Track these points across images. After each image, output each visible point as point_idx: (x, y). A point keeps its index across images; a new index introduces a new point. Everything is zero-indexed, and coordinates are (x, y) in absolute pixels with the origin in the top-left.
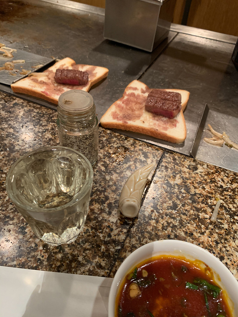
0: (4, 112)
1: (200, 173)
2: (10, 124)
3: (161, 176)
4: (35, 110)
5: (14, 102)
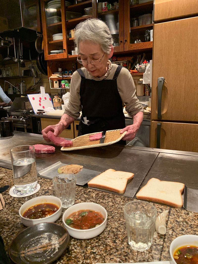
0: (85, 195)
1: (191, 216)
2: (90, 200)
3: (172, 218)
4: (100, 193)
5: (88, 190)
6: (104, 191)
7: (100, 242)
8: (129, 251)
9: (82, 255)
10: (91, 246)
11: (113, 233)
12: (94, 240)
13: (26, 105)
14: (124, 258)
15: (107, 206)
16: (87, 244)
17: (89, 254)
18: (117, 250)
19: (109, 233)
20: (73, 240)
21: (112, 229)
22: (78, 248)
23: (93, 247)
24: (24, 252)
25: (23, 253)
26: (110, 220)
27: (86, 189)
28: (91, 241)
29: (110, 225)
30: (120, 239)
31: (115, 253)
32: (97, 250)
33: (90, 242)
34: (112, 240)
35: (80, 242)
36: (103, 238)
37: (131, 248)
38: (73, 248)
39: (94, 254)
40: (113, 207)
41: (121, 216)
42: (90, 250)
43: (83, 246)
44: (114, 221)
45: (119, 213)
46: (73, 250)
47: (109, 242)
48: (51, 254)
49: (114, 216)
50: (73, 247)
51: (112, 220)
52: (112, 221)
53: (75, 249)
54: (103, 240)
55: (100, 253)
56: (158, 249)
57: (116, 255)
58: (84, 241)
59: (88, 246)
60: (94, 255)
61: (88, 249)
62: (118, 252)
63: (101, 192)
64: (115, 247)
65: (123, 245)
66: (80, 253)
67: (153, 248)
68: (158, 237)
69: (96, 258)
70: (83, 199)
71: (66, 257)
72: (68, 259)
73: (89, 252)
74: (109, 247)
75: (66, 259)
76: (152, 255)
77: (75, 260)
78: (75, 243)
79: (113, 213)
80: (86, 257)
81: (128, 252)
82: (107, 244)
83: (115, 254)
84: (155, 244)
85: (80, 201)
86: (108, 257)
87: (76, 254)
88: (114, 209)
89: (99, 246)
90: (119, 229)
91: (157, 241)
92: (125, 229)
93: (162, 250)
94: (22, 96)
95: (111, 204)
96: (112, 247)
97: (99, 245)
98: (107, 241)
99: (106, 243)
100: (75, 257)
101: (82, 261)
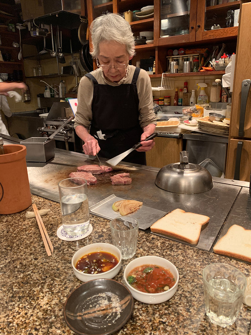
6: (171, 240)
7: (171, 309)
8: (208, 324)
9: (149, 323)
10: (160, 313)
11: (186, 298)
12: (163, 306)
13: (67, 111)
14: (201, 333)
15: (176, 260)
16: (154, 310)
17: (157, 323)
18: (191, 321)
19: (180, 298)
20: (137, 303)
21: (184, 293)
22: (144, 315)
23: (162, 315)
24: (81, 314)
25: (80, 316)
26: (181, 280)
27: (149, 235)
28: (159, 306)
29: (181, 286)
30: (195, 307)
31: (190, 325)
32: (167, 320)
33: (158, 308)
34: (186, 307)
35: (146, 306)
36: (173, 303)
37: (209, 320)
38: (138, 314)
39: (163, 324)
40: (184, 263)
41: (194, 276)
42: (159, 319)
43: (150, 312)
44: (186, 282)
45: (191, 272)
46: (138, 316)
47: (181, 310)
48: (113, 320)
49: (185, 275)
50: (137, 312)
51: (184, 280)
52: (183, 282)
53: (141, 315)
54: (174, 307)
55: (171, 324)
56: (245, 326)
57: (191, 328)
58: (151, 306)
59: (156, 314)
60: (164, 326)
61: (155, 318)
62: (194, 325)
63: (168, 240)
64: (189, 318)
65: (199, 316)
66: (147, 322)
67: (238, 323)
68: (244, 309)
69: (166, 330)
70: (146, 248)
71: (130, 325)
72: (132, 328)
73: (158, 322)
74: (182, 316)
75: (130, 327)
76: (237, 333)
77: (141, 329)
78: (140, 307)
79: (184, 271)
80: (154, 328)
81: (205, 326)
82: (179, 312)
83: (189, 327)
84: (240, 318)
85: (142, 251)
86: (181, 330)
87: (142, 322)
88: (185, 265)
89: (169, 314)
90: (193, 293)
91: (244, 314)
92: (200, 294)
93: (249, 327)
94: (61, 101)
95: (181, 258)
96: (185, 316)
97: (170, 312)
98: (179, 308)
99: (177, 311)
100: (141, 326)
101: (149, 332)
